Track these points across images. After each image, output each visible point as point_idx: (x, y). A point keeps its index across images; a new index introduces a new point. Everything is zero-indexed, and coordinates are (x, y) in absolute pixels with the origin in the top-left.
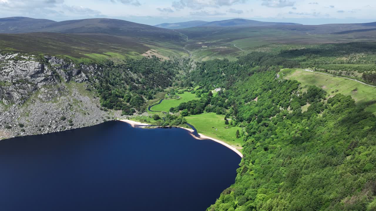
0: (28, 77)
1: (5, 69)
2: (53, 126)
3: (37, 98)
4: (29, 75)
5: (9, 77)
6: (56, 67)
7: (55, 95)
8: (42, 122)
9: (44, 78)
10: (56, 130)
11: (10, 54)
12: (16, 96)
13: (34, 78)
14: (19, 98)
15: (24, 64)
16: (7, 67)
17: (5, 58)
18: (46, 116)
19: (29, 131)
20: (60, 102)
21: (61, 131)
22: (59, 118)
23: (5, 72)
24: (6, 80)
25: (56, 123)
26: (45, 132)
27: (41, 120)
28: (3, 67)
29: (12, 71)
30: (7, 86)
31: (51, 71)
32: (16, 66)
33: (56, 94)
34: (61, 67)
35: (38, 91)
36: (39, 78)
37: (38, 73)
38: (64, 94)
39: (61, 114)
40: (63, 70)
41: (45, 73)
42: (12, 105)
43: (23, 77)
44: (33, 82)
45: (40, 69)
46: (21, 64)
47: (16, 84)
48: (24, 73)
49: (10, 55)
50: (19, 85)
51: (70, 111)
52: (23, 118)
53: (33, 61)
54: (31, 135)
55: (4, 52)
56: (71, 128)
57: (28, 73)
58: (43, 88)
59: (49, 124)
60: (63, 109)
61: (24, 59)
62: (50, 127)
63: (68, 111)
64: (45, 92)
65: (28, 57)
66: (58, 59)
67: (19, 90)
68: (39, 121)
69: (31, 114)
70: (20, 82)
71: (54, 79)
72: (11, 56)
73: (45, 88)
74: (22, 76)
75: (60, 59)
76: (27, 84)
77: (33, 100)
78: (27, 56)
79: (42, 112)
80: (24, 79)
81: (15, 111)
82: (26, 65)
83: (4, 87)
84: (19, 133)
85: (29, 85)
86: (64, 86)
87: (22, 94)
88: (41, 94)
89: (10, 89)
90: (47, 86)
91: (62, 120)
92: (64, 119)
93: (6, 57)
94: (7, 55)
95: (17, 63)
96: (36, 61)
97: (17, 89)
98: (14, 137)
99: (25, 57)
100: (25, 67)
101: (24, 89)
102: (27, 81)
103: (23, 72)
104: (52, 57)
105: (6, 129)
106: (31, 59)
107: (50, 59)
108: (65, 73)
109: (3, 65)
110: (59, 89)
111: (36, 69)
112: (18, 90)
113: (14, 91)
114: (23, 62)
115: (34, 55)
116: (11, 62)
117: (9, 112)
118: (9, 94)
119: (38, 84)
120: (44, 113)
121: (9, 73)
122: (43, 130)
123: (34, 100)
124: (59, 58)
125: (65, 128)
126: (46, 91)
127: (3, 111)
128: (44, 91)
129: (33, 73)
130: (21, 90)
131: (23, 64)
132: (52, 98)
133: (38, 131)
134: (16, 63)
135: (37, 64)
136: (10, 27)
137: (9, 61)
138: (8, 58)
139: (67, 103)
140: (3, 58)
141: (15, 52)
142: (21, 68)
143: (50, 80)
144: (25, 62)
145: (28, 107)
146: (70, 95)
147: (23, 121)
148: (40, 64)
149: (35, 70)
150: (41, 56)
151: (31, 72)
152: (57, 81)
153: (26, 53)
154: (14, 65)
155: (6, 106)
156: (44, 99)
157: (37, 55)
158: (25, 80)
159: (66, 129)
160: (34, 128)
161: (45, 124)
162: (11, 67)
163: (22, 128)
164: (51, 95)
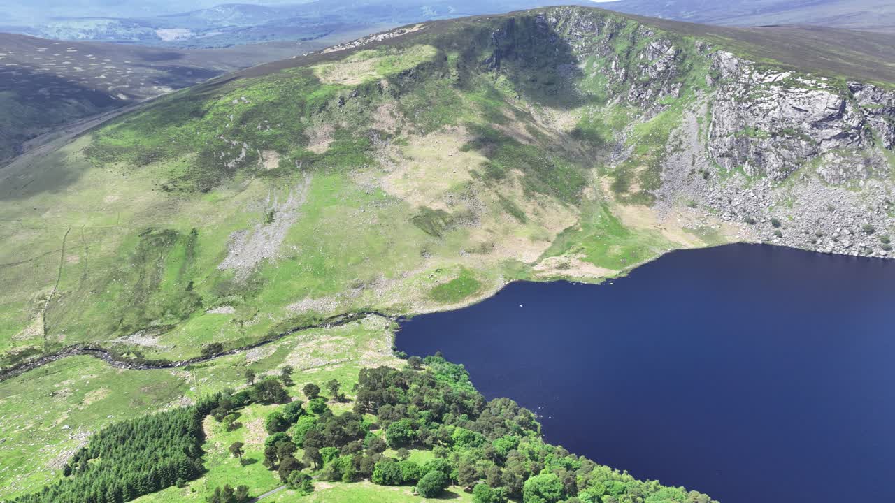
0: (806, 126)
1: (761, 102)
2: (843, 241)
3: (813, 173)
4: (809, 120)
5: (765, 120)
6: (870, 109)
7: (855, 174)
8: (819, 226)
9: (839, 131)
10: (850, 251)
11: (775, 72)
12: (772, 161)
13: (817, 128)
14: (777, 166)
15: (804, 95)
16: (766, 99)
17: (764, 79)
18: (829, 215)
19: (790, 239)
20: (866, 191)
21: (861, 255)
22: (858, 226)
23: (761, 109)
24: (759, 126)
25: (851, 235)
26: (824, 248)
27: (818, 222)
28: (759, 99)
29: (774, 108)
30: (758, 138)
31: (859, 118)
32: (784, 98)
33: (858, 173)
34: (883, 111)
35: (819, 159)
36: (829, 130)
37: (830, 118)
38: (877, 175)
39: (865, 219)
40: (885, 119)
41: (845, 121)
42: (761, 178)
43: (795, 123)
44: (812, 137)
45: (838, 111)
46: (797, 96)
47: (778, 137)
48: (800, 115)
49: (774, 74)
50: (784, 139)
51: (886, 215)
52: (781, 209)
53: (824, 92)
54: (795, 247)
55: (762, 67)
56: (886, 255)
57: (809, 117)
58: (831, 154)
59: (835, 235)
60: (870, 209)
61: (804, 85)
62: (836, 240)
63: (882, 216)
64: (834, 164)
65: (814, 82)
66: (880, 91)
67: (780, 149)
68: (813, 223)
69: (797, 204)
70: (786, 133)
71: (860, 138)
72: (776, 76)
73: (836, 155)
74: (793, 121)
75: (885, 92)
76: (799, 140)
77: (806, 175)
78: (811, 79)
79: (822, 206)
80: (796, 127)
81: (766, 191)
82: (808, 97)
83: (753, 139)
84: (769, 237)
85: (804, 143)
86: (880, 157)
87: (784, 160)
88: (824, 166)
89: (764, 146)
90: (842, 149)
91: (865, 233)
92: (870, 231)
93: (766, 78)
94: (768, 74)
95: (789, 92)
96: (831, 92)
97: (777, 147)
98: (760, 242)
99: (806, 82)
100: (804, 103)
101: (791, 149)
102: (800, 134)
103: (797, 112)
104: (866, 85)
105: (746, 224)
106: (820, 86)
107: (861, 89)
108: (889, 126)
109: (758, 94)
110: (867, 162)
111: (828, 110)
112: (778, 150)
113: (771, 150)
114: (801, 92)
115: (826, 79)
116: (777, 90)
117: (754, 191)
118: (758, 154)
119: (823, 143)
120: (826, 209)
121: (768, 111)
122: (821, 243)
123: (807, 177)
124: (883, 90)
125: (871, 252)
126: (837, 161)
127: (742, 186)
128: (833, 160)
129: (819, 119)
130: (784, 150)
131: (800, 96)
132: (847, 178)
133: (810, 244)
134: (786, 92)
135: (834, 100)
136: (683, 12)
137: (772, 87)
138: (771, 80)
139: (883, 197)
140: (761, 80)
141: (785, 69)
142: (795, 105)
143: (852, 138)
144: (806, 92)
145: (794, 189)
146: (890, 179)
147: (779, 216)
148: (839, 98)
149: (826, 111)
150: (840, 81)
151: (815, 114)
152: (866, 142)
153: (809, 73)
154: (781, 96)
155: (748, 178)
156: (828, 177)
157: (832, 80)
158: (797, 130)
159: (873, 255)
160: (801, 235)
161: (827, 233)
162: (773, 100)
163: (776, 229)
164: (845, 171)
